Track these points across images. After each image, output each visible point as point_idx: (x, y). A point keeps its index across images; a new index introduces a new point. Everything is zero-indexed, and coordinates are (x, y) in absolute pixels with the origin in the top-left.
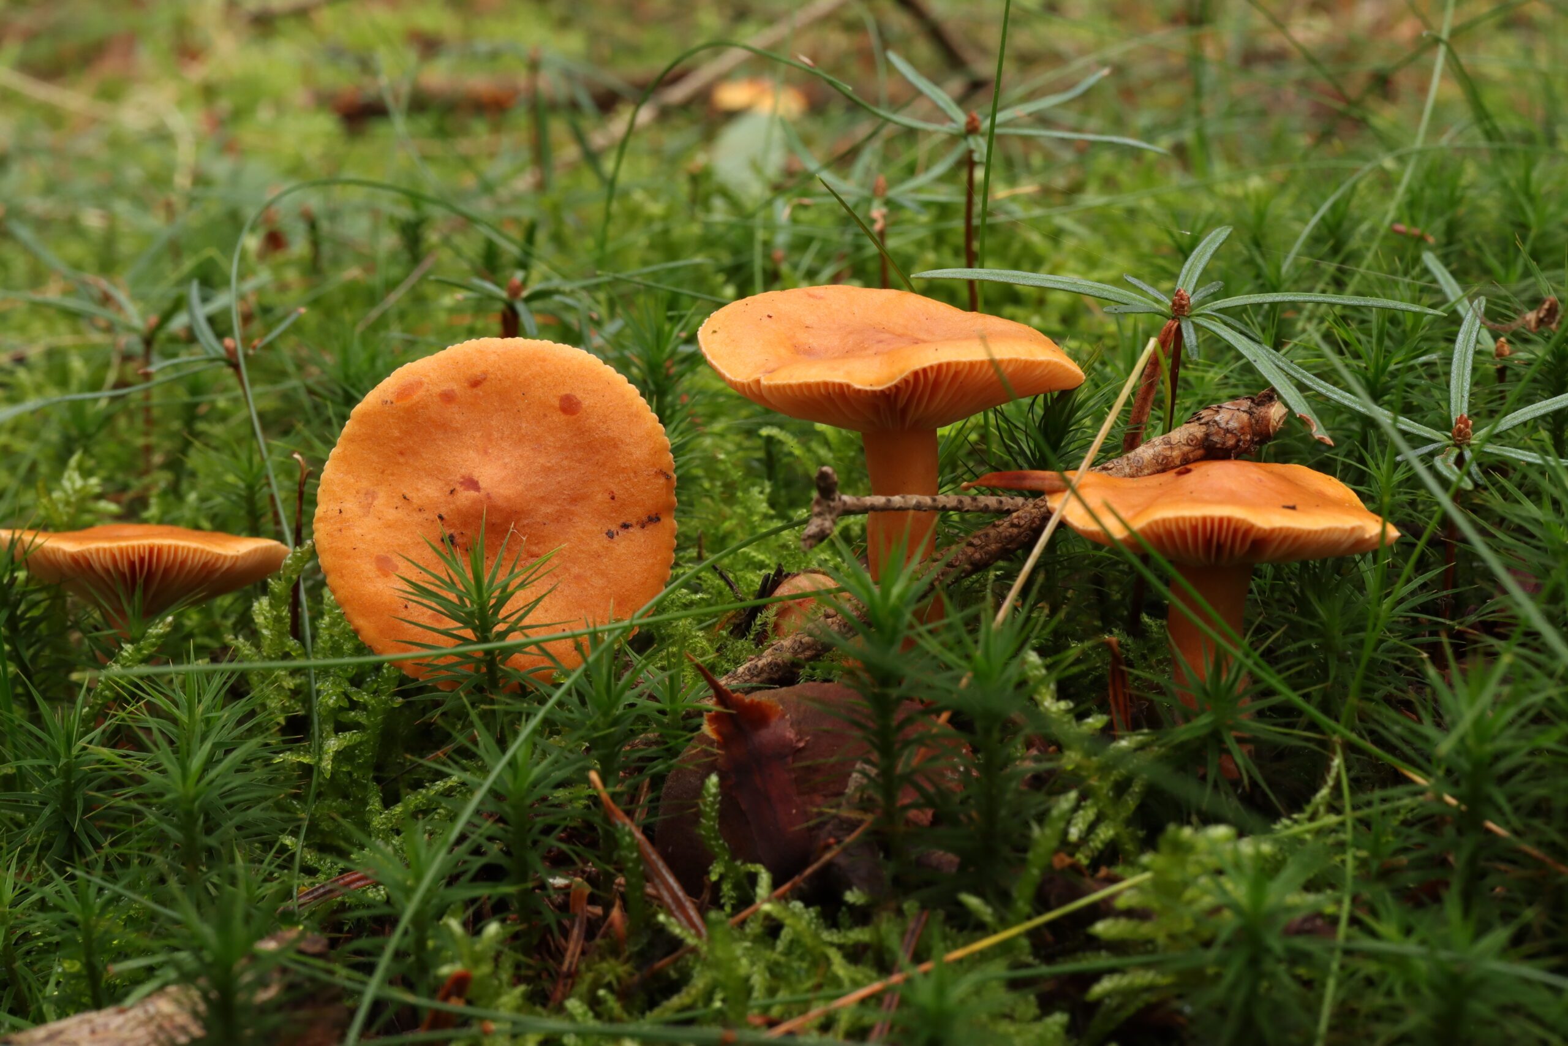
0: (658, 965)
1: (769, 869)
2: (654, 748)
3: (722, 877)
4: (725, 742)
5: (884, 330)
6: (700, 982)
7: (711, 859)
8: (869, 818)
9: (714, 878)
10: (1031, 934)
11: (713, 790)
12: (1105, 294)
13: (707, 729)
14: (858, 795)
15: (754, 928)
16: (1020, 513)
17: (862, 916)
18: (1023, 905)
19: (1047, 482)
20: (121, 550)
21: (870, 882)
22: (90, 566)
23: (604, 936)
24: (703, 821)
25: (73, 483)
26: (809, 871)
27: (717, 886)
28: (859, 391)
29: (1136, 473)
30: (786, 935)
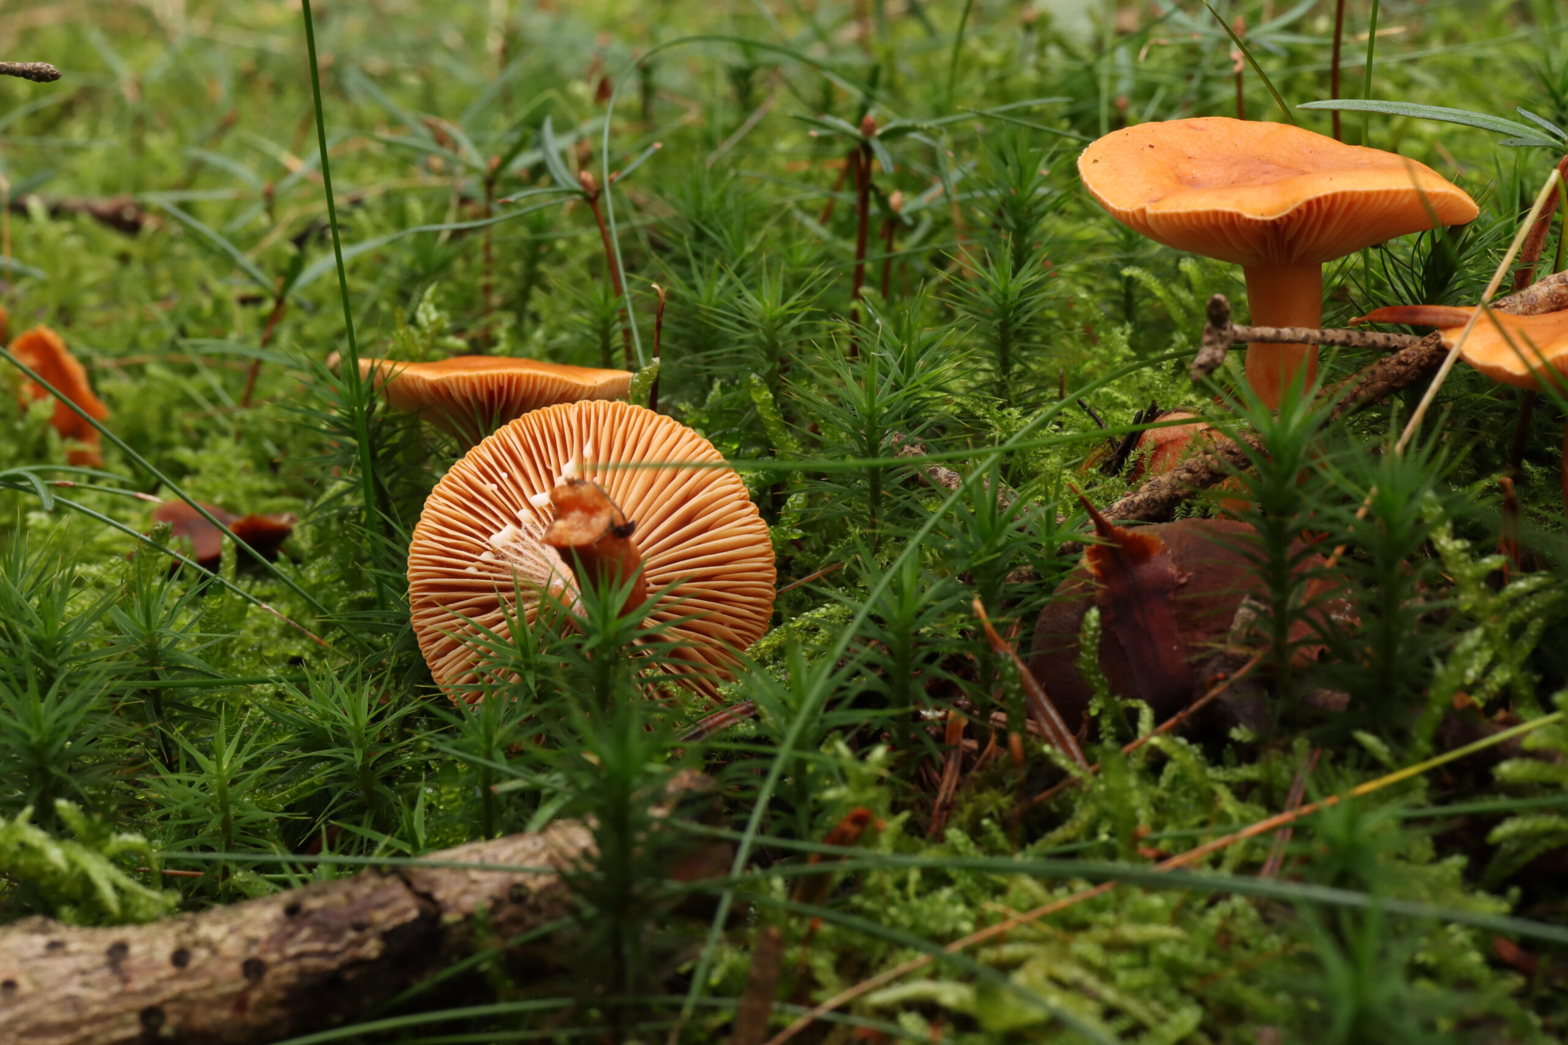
0: (1038, 798)
1: (1151, 704)
2: (1027, 583)
3: (1101, 712)
4: (1104, 575)
5: (1268, 162)
6: (1083, 815)
7: (1091, 694)
8: (1258, 654)
9: (1094, 712)
10: (1429, 774)
11: (1094, 624)
12: (1499, 128)
13: (1086, 563)
14: (1244, 632)
15: (1138, 762)
16: (1408, 350)
17: (1248, 754)
18: (1423, 745)
19: (1441, 317)
20: (480, 379)
21: (1256, 720)
22: (449, 394)
23: (980, 769)
24: (1083, 654)
25: (428, 316)
26: (1195, 707)
27: (1095, 722)
28: (1250, 221)
29: (1531, 309)
30: (1170, 770)
